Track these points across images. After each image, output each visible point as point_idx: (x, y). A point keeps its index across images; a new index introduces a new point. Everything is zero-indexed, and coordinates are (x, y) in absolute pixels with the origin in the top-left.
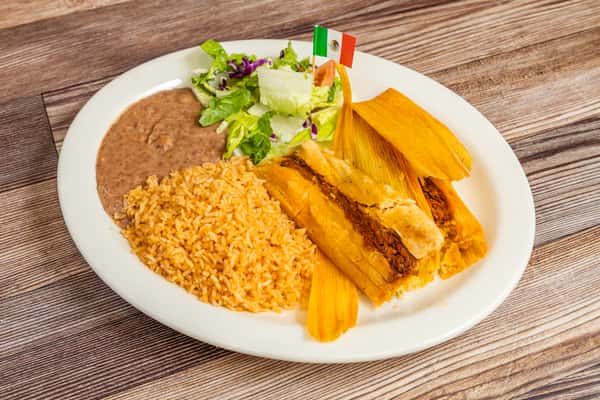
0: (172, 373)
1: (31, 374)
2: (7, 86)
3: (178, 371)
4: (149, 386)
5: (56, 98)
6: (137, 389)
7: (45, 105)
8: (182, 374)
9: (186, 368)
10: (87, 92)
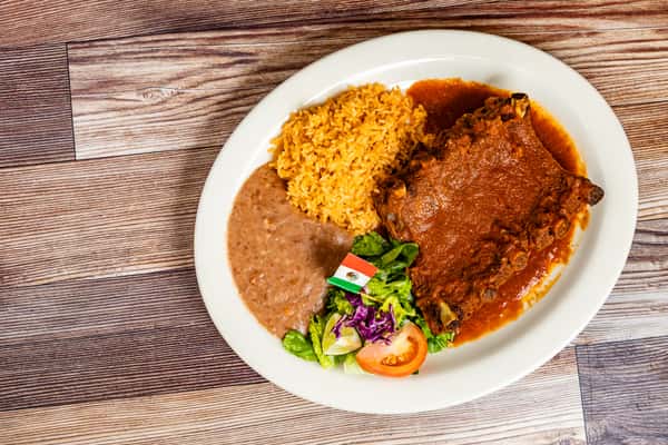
0: (139, 395)
1: (29, 366)
2: (33, 23)
3: (144, 395)
4: (118, 402)
5: (80, 53)
6: (109, 402)
7: (69, 61)
8: (146, 399)
9: (150, 394)
10: (112, 52)
